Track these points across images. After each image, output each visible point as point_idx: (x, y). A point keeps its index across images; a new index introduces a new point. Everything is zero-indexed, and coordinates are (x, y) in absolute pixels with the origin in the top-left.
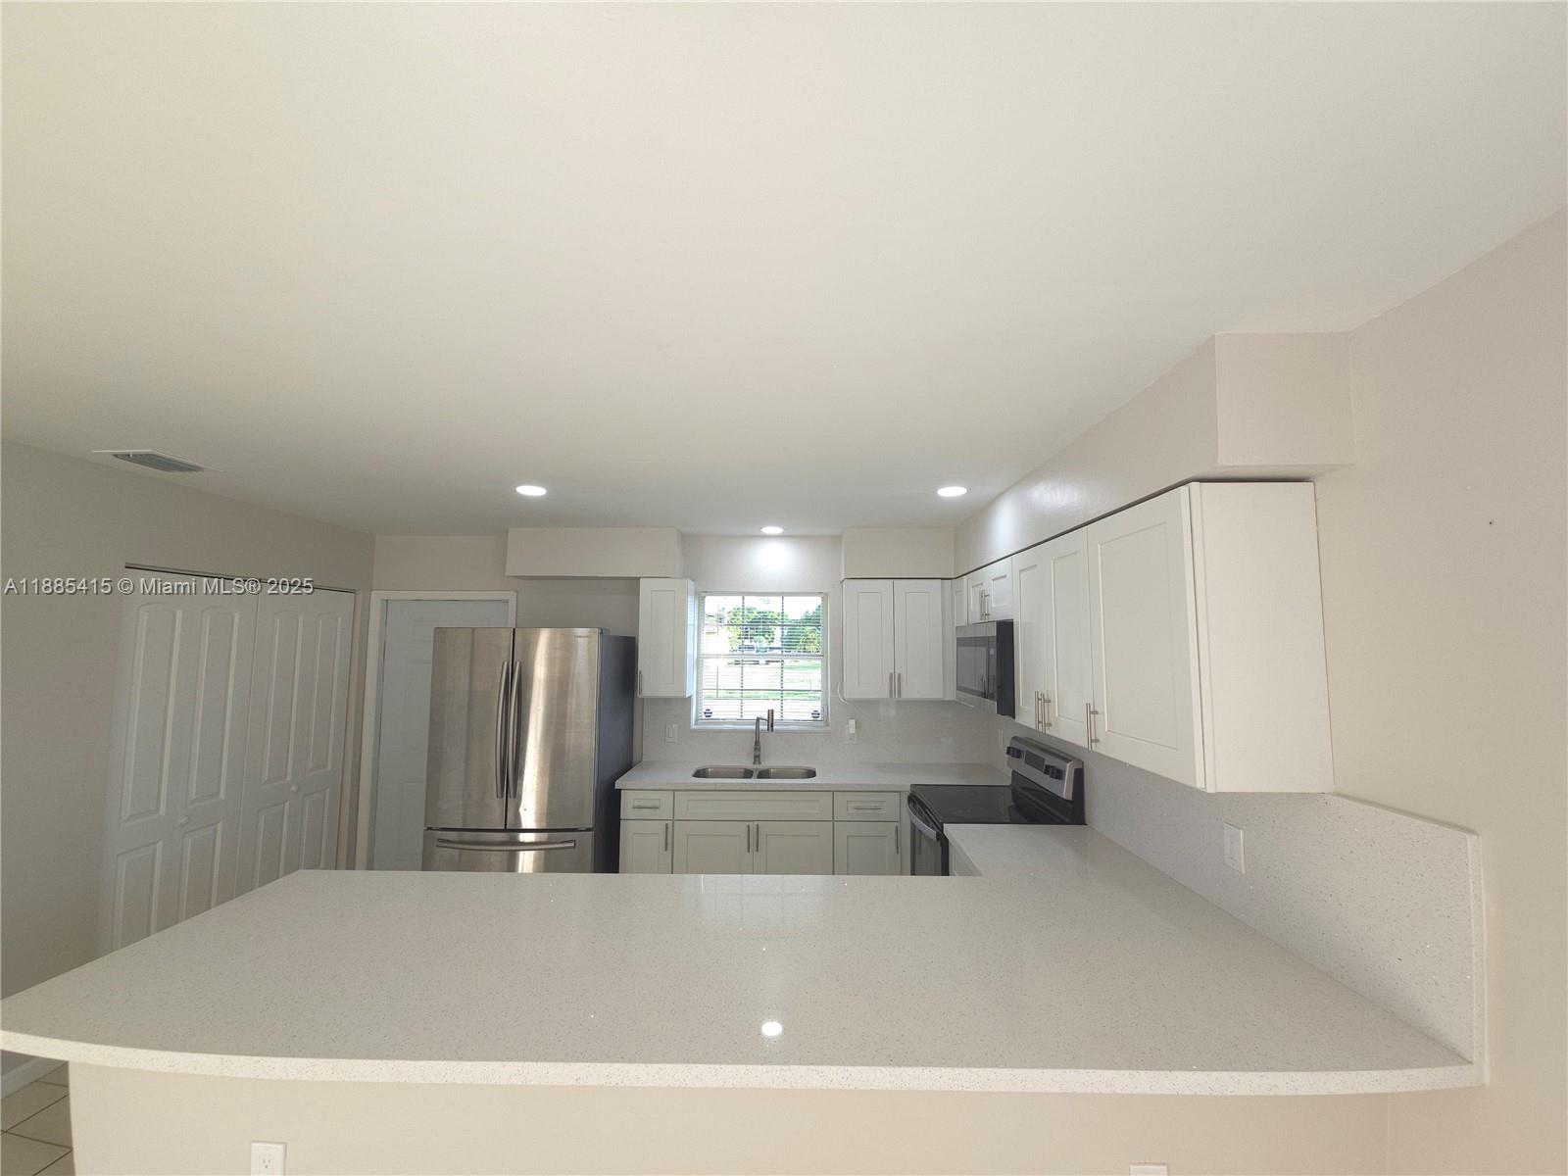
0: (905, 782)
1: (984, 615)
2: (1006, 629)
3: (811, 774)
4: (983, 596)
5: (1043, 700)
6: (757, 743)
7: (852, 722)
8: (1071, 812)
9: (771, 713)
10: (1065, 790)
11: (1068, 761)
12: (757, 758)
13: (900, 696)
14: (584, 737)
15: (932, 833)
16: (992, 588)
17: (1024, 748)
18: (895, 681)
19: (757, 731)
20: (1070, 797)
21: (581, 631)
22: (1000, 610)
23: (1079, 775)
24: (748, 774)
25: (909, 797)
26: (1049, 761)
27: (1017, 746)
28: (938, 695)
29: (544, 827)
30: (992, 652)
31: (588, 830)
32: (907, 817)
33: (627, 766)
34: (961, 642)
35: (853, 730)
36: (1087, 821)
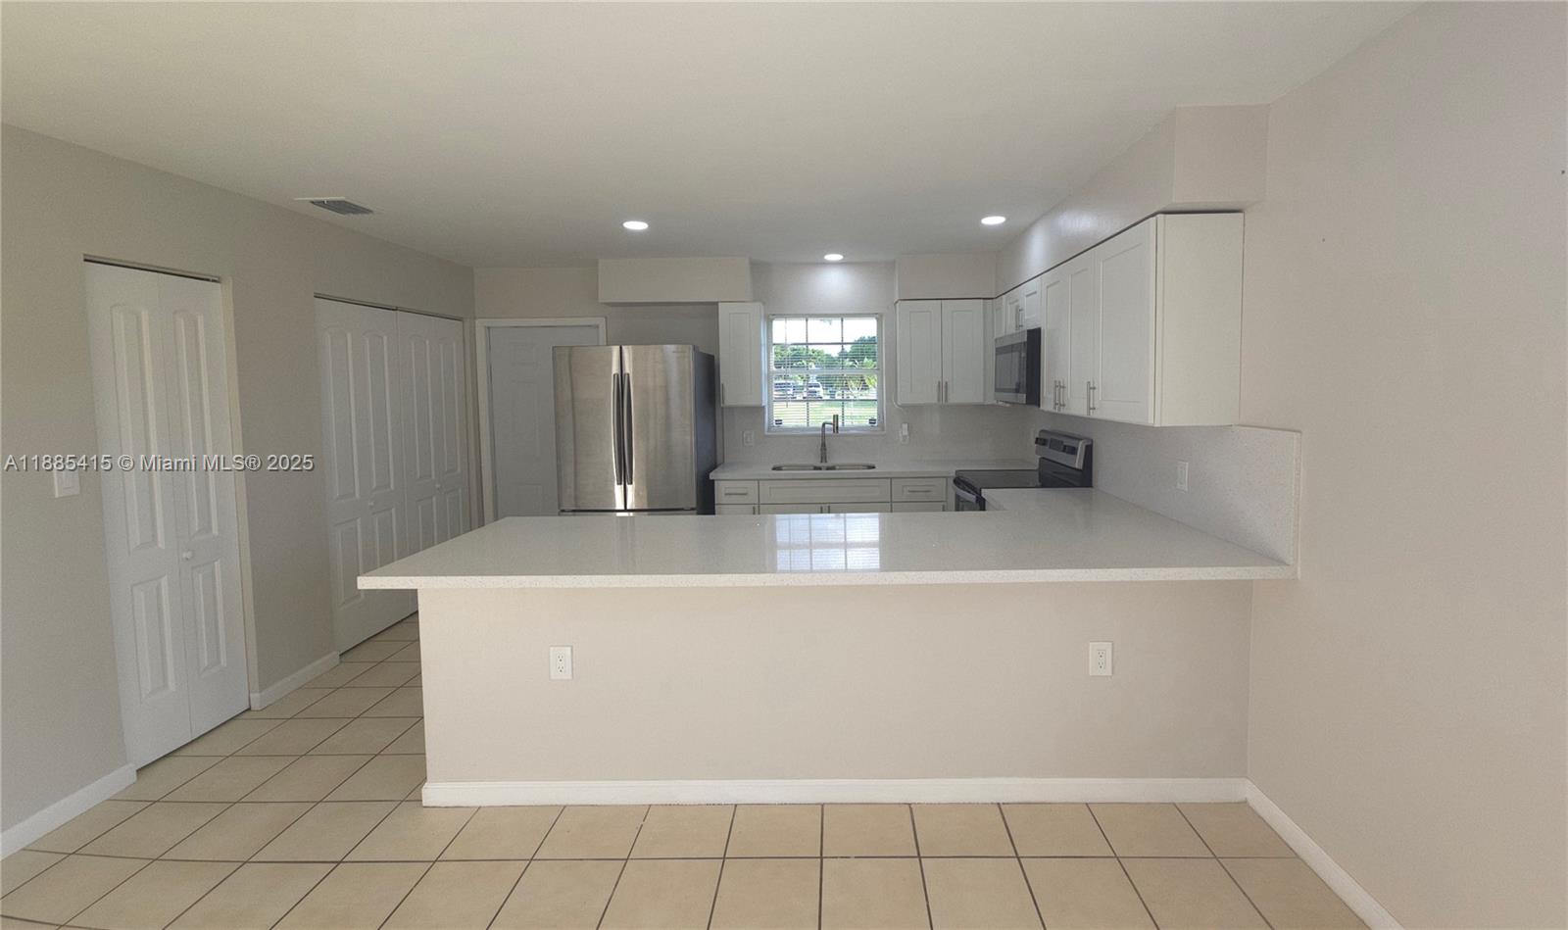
0: (951, 471)
1: (1018, 326)
2: (1035, 336)
3: (874, 467)
4: (1018, 310)
5: (1059, 387)
6: (824, 445)
7: (905, 426)
8: (1083, 478)
9: (836, 417)
10: (1078, 462)
11: (1080, 439)
12: (824, 458)
13: (946, 400)
14: (685, 436)
15: (972, 497)
16: (1025, 303)
17: (1048, 437)
18: (943, 388)
19: (824, 436)
20: (1081, 467)
21: (671, 348)
22: (1029, 322)
23: (1089, 450)
24: (820, 469)
25: (955, 482)
26: (1068, 442)
27: (1044, 436)
28: (978, 399)
29: (646, 507)
30: (1023, 355)
31: (692, 509)
32: (953, 490)
33: (714, 467)
34: (1000, 351)
35: (906, 433)
36: (1094, 484)
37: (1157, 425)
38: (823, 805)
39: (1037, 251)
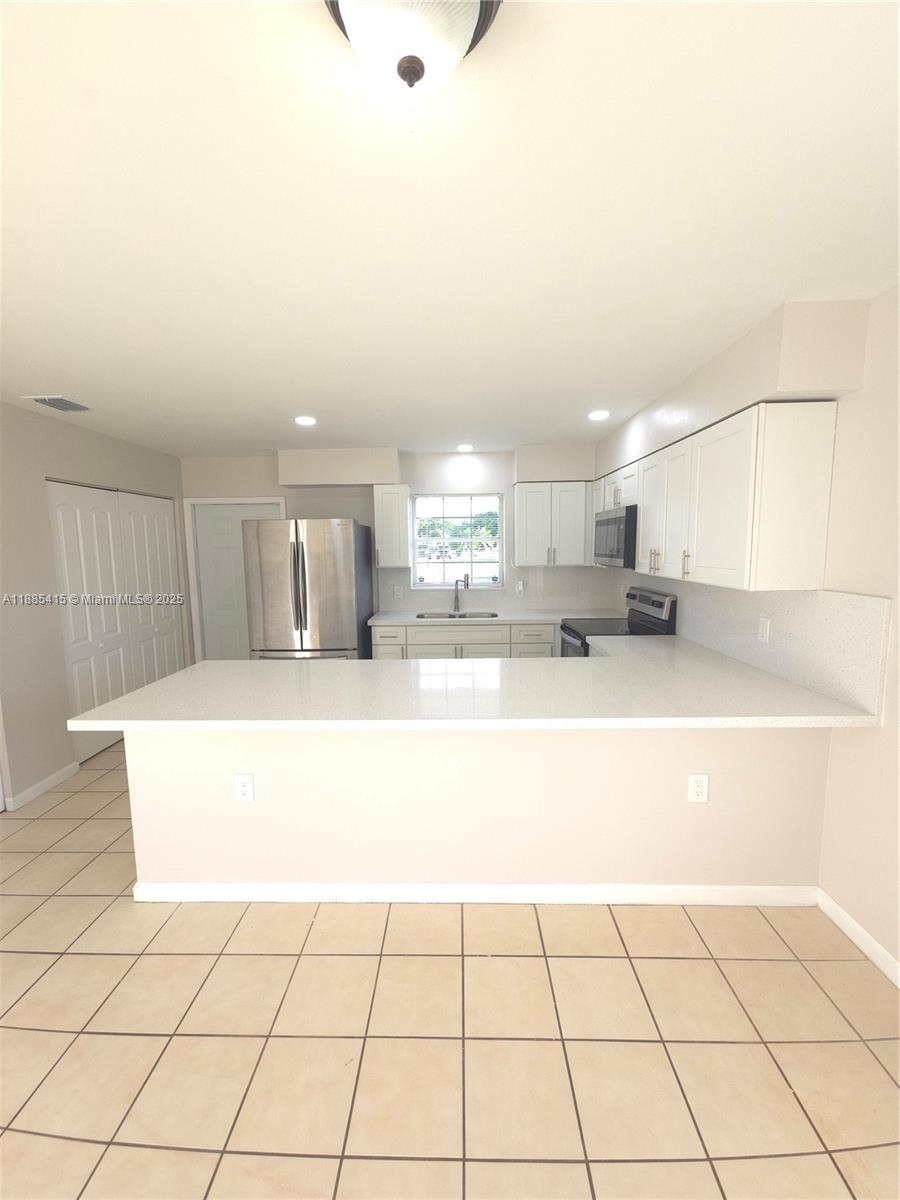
0: (558, 619)
1: (617, 503)
2: (632, 511)
3: (495, 616)
4: (617, 491)
5: (655, 554)
6: (457, 597)
7: (520, 583)
8: (668, 628)
9: (467, 576)
10: (664, 615)
11: (667, 596)
12: (457, 608)
13: (554, 562)
14: (348, 593)
15: (578, 643)
16: (623, 484)
17: (638, 593)
18: (552, 553)
19: (457, 590)
20: (667, 619)
21: (335, 521)
22: (627, 500)
23: (674, 604)
24: (453, 617)
25: (561, 627)
26: (655, 598)
27: (633, 592)
28: (580, 562)
29: (319, 648)
30: (622, 527)
31: (354, 649)
32: (560, 634)
33: (371, 615)
34: (599, 524)
35: (521, 588)
36: (677, 632)
37: (752, 589)
38: (462, 904)
39: (635, 441)
